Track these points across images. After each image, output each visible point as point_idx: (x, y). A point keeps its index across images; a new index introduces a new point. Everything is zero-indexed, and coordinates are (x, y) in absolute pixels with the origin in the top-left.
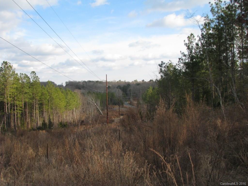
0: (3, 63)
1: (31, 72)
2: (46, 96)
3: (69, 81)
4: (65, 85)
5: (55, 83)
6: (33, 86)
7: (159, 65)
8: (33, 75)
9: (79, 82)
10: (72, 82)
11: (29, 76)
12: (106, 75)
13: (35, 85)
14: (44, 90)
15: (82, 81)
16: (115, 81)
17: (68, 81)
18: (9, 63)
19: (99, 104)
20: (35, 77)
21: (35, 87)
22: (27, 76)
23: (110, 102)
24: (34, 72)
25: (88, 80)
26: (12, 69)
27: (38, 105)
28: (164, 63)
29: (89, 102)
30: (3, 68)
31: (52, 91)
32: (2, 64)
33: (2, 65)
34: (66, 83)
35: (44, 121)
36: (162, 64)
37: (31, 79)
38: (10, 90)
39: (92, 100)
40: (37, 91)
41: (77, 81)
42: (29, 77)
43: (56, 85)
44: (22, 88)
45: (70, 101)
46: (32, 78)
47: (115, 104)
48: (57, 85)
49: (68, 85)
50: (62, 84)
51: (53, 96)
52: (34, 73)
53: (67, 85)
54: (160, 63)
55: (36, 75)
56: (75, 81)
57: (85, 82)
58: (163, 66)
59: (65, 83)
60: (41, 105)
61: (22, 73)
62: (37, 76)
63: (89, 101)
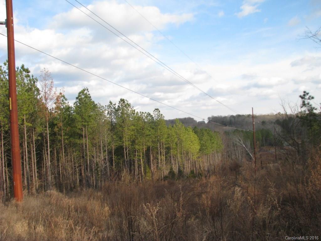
0: (120, 100)
1: (154, 110)
2: (173, 138)
3: (212, 116)
4: (208, 121)
5: (194, 119)
6: (157, 126)
7: (300, 96)
8: (156, 113)
9: (225, 117)
10: (216, 117)
11: (152, 114)
12: (252, 109)
13: (159, 125)
14: (171, 130)
15: (229, 115)
16: (273, 113)
17: (210, 116)
18: (126, 100)
19: (249, 146)
20: (158, 116)
21: (159, 127)
22: (150, 114)
23: (264, 142)
24: (157, 109)
25: (237, 114)
26: (130, 108)
27: (165, 149)
28: (308, 94)
29: (235, 143)
30: (120, 107)
31: (180, 132)
32: (119, 102)
33: (119, 104)
34: (209, 118)
35: (171, 169)
36: (304, 95)
37: (154, 118)
38: (128, 132)
39: (240, 140)
40: (161, 133)
41: (222, 116)
42: (152, 116)
43: (196, 121)
44: (143, 129)
45: (206, 143)
46: (155, 116)
47: (271, 145)
48: (198, 122)
49: (211, 121)
50: (204, 121)
51: (182, 138)
52: (158, 111)
53: (209, 122)
54: (302, 94)
55: (160, 112)
56: (219, 116)
57: (232, 116)
58: (305, 97)
59: (207, 118)
60: (168, 149)
61: (142, 112)
62: (162, 115)
63: (236, 141)
